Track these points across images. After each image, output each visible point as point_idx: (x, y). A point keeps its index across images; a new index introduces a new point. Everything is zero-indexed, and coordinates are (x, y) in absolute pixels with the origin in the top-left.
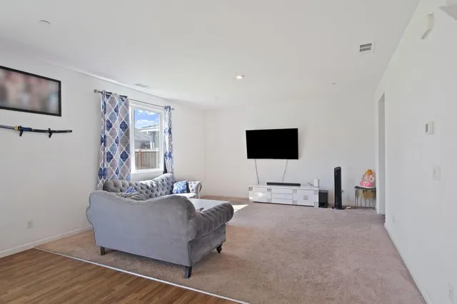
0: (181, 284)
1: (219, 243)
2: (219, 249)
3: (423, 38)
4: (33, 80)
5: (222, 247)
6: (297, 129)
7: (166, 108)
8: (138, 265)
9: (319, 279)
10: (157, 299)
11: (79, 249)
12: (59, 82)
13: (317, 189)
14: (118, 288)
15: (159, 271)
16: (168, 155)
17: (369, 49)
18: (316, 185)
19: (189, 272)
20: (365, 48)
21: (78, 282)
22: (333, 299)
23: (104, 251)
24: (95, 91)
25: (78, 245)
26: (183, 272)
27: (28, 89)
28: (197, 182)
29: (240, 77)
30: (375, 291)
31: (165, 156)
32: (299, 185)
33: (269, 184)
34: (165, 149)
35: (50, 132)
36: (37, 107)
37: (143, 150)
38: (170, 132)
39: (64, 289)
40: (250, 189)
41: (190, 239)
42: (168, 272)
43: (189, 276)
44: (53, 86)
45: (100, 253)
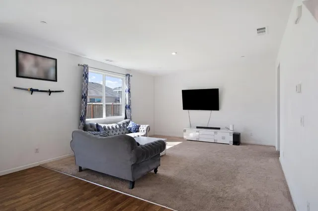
0: (126, 193)
1: (155, 167)
2: (156, 170)
3: (296, 23)
4: (40, 59)
5: (158, 169)
6: (218, 89)
7: (127, 75)
8: (101, 179)
9: (221, 194)
10: (110, 201)
11: (67, 167)
12: (56, 60)
13: (232, 132)
14: (86, 193)
15: (114, 184)
16: (128, 107)
17: (264, 31)
18: (231, 128)
19: (133, 185)
20: (261, 30)
21: (62, 188)
22: (228, 208)
23: (81, 169)
24: (79, 65)
25: (66, 165)
26: (129, 185)
27: (36, 65)
28: (147, 126)
29: (174, 54)
30: (260, 205)
31: (126, 107)
32: (219, 129)
33: (198, 127)
34: (126, 103)
35: (50, 92)
36: (42, 76)
37: (115, 104)
38: (129, 91)
39: (53, 192)
40: (185, 131)
41: (133, 163)
42: (119, 185)
43: (133, 188)
44: (52, 62)
45: (78, 170)
